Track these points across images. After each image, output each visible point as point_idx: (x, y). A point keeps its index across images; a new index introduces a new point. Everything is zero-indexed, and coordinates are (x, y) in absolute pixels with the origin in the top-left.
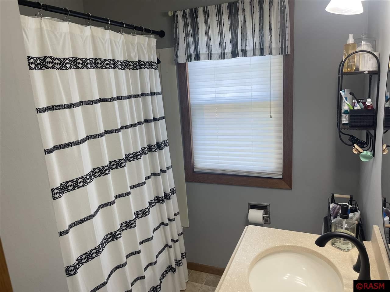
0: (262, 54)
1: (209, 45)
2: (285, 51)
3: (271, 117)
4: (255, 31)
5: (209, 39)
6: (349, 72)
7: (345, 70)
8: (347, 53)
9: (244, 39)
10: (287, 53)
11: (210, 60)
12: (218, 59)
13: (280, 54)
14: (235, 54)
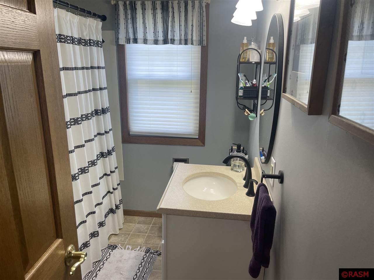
0: (186, 43)
1: (145, 33)
2: (202, 43)
3: (191, 92)
4: (181, 26)
5: (145, 28)
6: (243, 61)
7: (241, 60)
8: (243, 49)
9: (173, 31)
10: (204, 45)
11: (146, 44)
12: (152, 44)
13: (199, 45)
14: (165, 42)
